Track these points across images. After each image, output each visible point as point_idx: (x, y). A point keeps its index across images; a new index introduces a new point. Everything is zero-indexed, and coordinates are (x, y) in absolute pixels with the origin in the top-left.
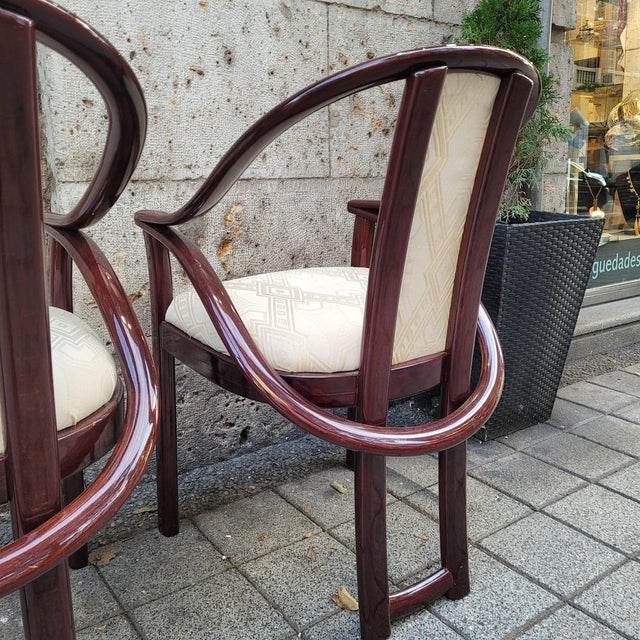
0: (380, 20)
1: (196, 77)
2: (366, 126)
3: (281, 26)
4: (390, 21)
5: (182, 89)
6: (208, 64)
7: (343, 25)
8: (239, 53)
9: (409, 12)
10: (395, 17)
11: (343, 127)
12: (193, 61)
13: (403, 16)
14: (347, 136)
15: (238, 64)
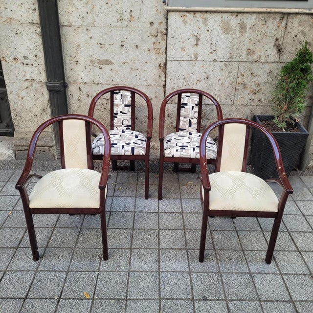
0: (257, 64)
1: (199, 82)
2: (248, 92)
3: (224, 69)
4: (261, 64)
5: (195, 85)
6: (202, 79)
7: (244, 67)
8: (211, 76)
9: (269, 61)
10: (263, 63)
11: (239, 92)
12: (198, 79)
13: (267, 62)
14: (241, 95)
15: (210, 78)
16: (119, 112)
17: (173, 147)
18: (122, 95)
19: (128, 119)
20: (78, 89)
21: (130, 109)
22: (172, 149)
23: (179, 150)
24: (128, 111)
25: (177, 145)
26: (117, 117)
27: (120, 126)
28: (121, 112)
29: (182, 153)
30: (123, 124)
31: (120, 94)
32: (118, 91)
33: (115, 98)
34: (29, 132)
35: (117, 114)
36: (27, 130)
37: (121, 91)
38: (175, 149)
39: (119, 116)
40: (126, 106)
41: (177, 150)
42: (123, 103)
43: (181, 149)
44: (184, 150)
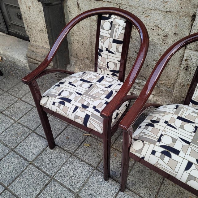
16: (104, 49)
17: (151, 142)
18: (111, 23)
19: (116, 62)
20: (77, 5)
21: (120, 47)
22: (147, 146)
23: (158, 154)
24: (117, 50)
25: (159, 140)
26: (101, 55)
27: (104, 69)
28: (107, 49)
29: (160, 162)
30: (108, 67)
31: (110, 20)
32: (108, 16)
33: (102, 25)
34: (38, 46)
35: (102, 51)
36: (37, 44)
37: (113, 16)
38: (152, 147)
39: (104, 54)
40: (115, 41)
41: (154, 152)
42: (111, 36)
43: (162, 152)
44: (167, 158)
